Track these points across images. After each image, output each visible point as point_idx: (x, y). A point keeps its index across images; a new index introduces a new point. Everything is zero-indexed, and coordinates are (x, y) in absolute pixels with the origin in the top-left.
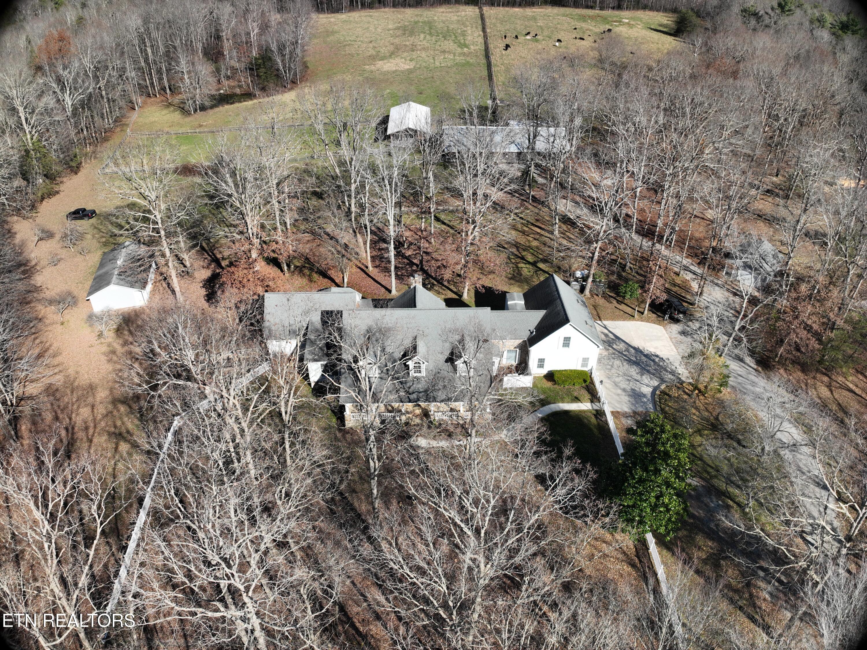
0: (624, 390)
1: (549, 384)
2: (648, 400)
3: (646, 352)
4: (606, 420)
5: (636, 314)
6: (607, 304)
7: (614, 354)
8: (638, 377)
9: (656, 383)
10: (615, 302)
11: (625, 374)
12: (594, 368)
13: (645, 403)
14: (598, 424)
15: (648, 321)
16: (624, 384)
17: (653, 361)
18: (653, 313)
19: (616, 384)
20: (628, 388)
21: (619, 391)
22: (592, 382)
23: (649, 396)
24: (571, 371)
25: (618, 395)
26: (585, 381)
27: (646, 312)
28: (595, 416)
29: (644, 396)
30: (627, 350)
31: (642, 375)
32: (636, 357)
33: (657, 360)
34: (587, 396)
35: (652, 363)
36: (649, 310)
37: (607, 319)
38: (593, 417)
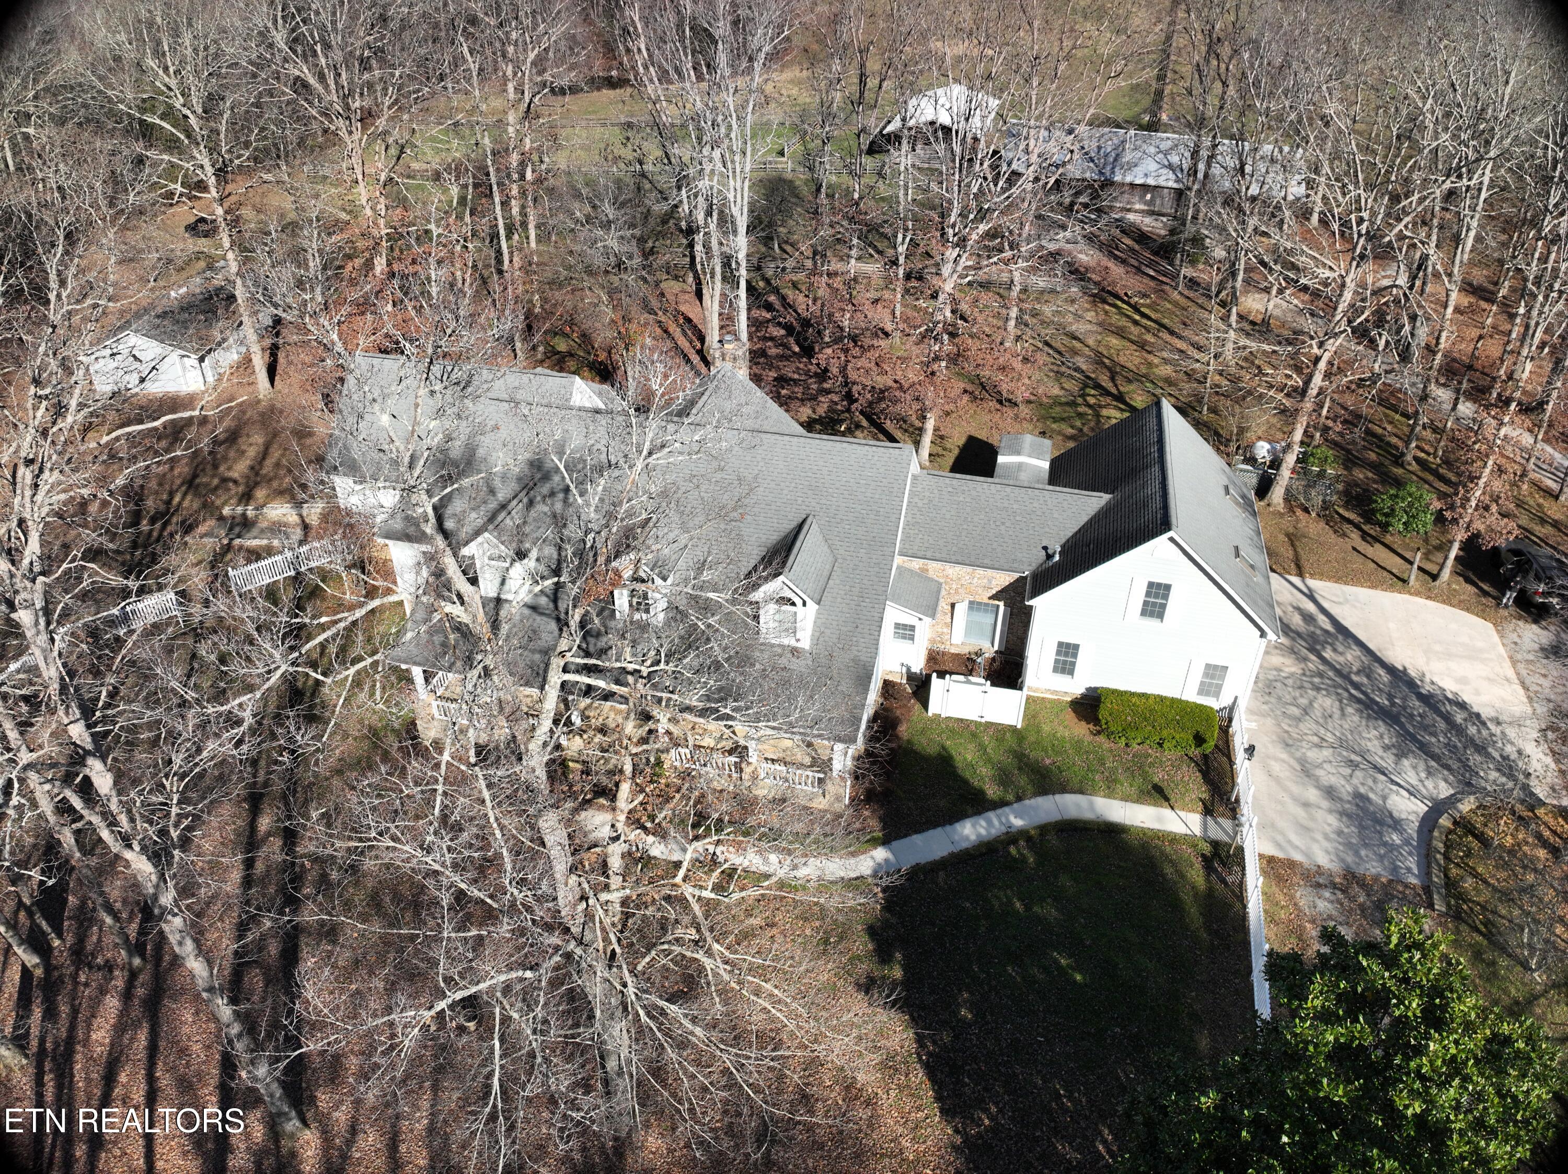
0: (1330, 792)
1: (1081, 730)
2: (1407, 842)
3: (1426, 688)
4: (1242, 885)
5: (1414, 577)
6: (1332, 537)
7: (1321, 675)
8: (1387, 760)
9: (1444, 790)
10: (1355, 535)
11: (1342, 743)
12: (1242, 705)
13: (1392, 847)
14: (1210, 891)
15: (1448, 601)
16: (1332, 775)
17: (1448, 718)
18: (1468, 580)
19: (1306, 771)
20: (1346, 790)
21: (1313, 794)
22: (1225, 748)
23: (1412, 829)
24: (1161, 699)
25: (1306, 805)
26: (1199, 740)
27: (1446, 574)
28: (1207, 862)
29: (1396, 824)
30: (1366, 671)
31: (1401, 755)
32: (1390, 697)
33: (1459, 718)
34: (1198, 789)
35: (1442, 725)
36: (1455, 573)
37: (1321, 575)
38: (1198, 864)
